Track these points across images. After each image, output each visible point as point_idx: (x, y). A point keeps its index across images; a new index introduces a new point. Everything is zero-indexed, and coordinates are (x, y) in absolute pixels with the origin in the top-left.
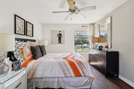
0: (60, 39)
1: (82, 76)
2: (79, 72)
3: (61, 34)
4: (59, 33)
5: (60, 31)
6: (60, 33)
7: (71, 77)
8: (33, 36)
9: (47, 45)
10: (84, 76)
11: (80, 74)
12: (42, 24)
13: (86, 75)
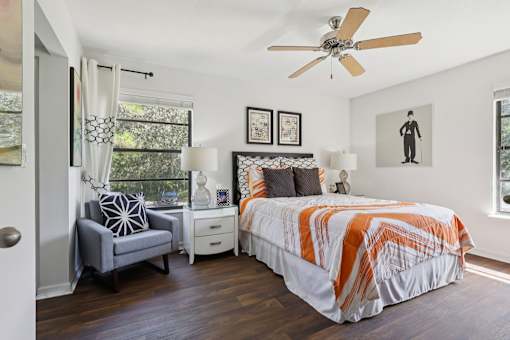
0: (409, 144)
1: (315, 264)
2: (313, 250)
3: (415, 124)
4: (406, 119)
5: (410, 113)
6: (412, 118)
7: (294, 254)
8: (300, 144)
9: (354, 168)
10: (322, 267)
11: (314, 255)
12: (351, 100)
13: (325, 264)
